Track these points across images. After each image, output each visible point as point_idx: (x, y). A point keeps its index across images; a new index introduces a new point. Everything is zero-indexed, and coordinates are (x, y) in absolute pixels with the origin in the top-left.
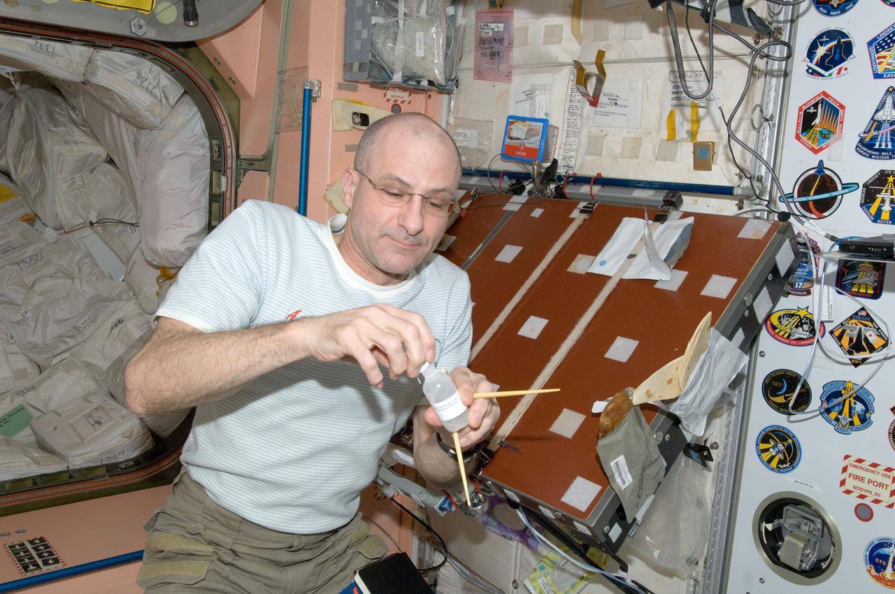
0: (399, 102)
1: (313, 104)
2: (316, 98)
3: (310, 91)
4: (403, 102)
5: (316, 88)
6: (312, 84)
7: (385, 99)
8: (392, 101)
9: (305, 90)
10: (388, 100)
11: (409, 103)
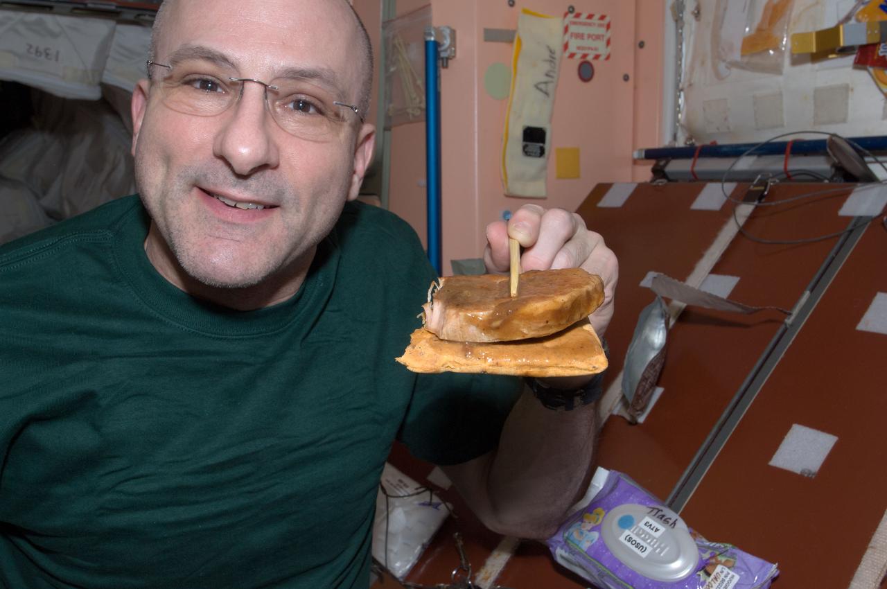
0: (590, 58)
1: (443, 72)
2: (448, 59)
3: (437, 44)
4: (597, 57)
5: (447, 42)
6: (439, 32)
7: (567, 54)
8: (578, 57)
9: (427, 43)
10: (572, 56)
11: (608, 58)
